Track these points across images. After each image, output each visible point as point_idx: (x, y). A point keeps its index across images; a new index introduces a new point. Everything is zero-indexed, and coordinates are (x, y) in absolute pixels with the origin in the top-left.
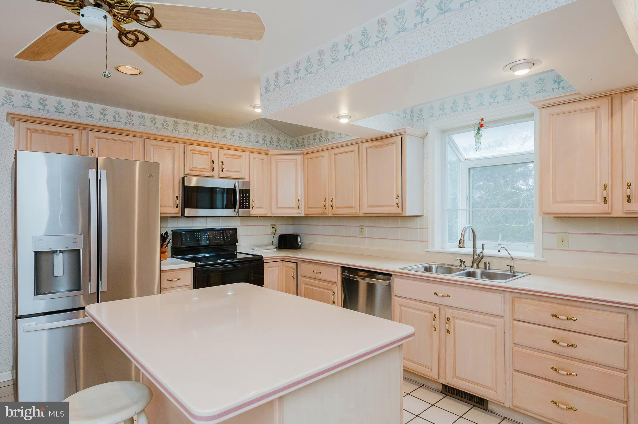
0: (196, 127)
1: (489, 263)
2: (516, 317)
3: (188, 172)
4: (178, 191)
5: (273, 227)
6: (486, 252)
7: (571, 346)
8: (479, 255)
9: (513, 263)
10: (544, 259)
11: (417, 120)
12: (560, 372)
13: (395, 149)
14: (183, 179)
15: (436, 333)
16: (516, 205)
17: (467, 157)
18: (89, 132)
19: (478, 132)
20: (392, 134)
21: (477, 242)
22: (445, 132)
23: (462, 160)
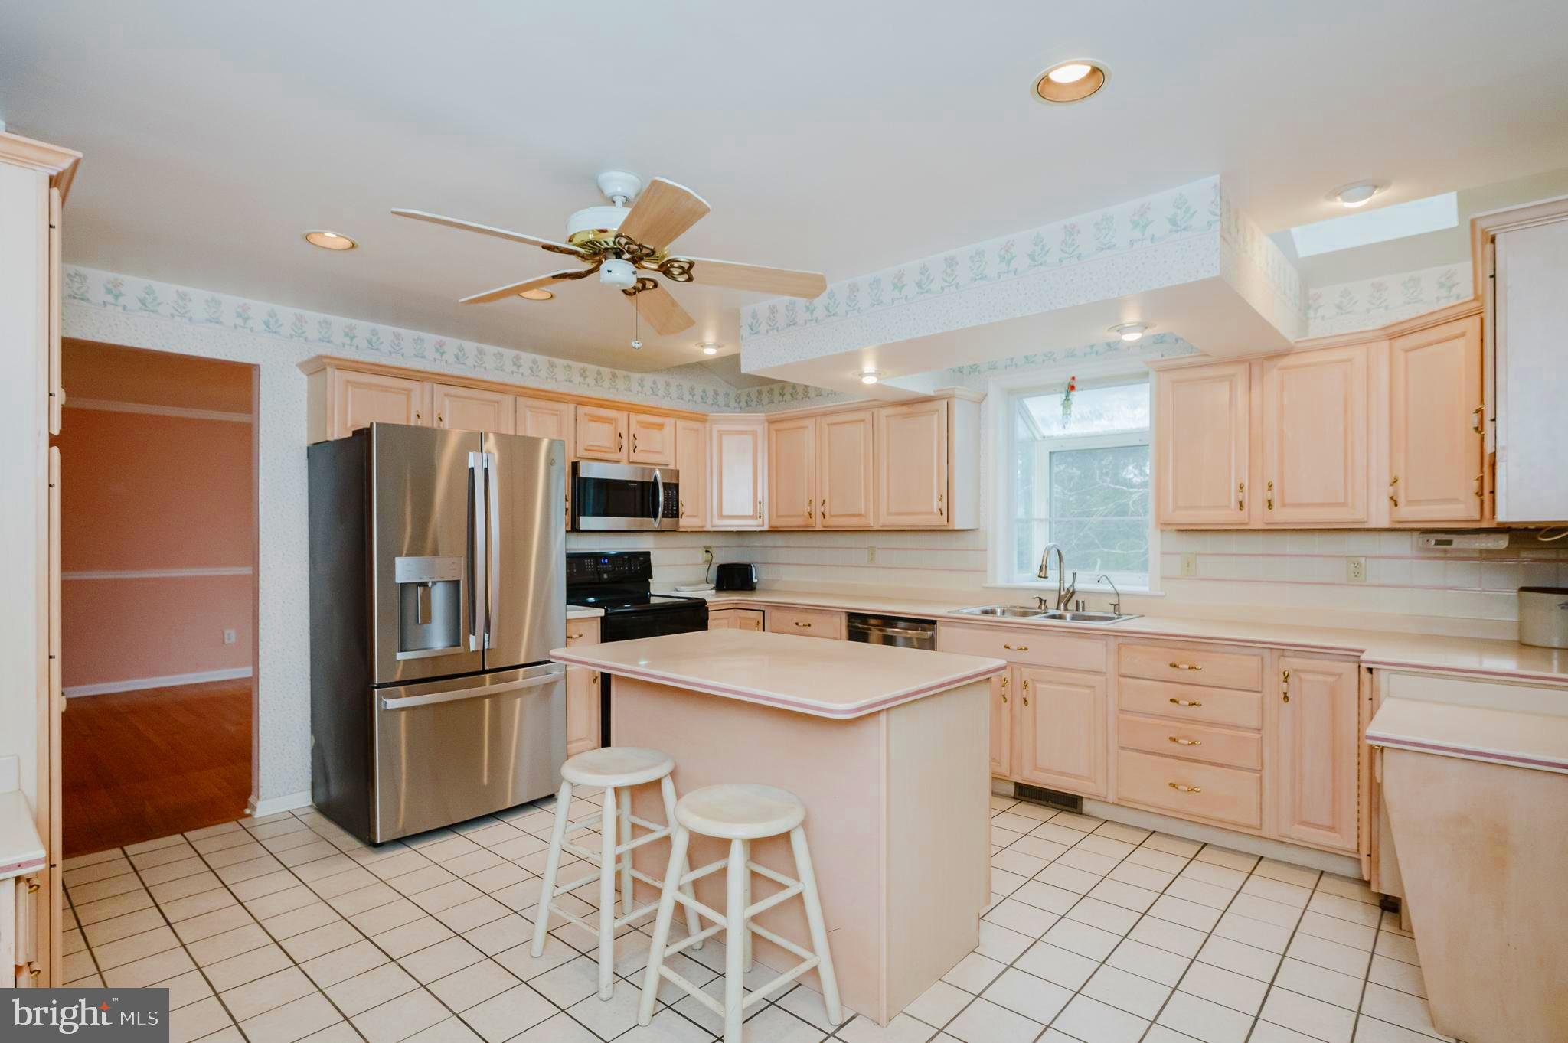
0: (583, 374)
1: (1083, 602)
2: (1123, 671)
3: (581, 453)
4: (563, 487)
5: (707, 552)
6: (1078, 586)
7: (1194, 704)
8: (1068, 590)
9: (1119, 601)
10: (1163, 593)
11: (970, 373)
12: (1180, 741)
13: (935, 423)
14: (575, 466)
15: (1006, 706)
16: (1124, 513)
17: (1046, 432)
18: (435, 385)
19: (1067, 399)
20: (932, 397)
21: (1065, 572)
22: (1015, 394)
23: (1037, 436)
